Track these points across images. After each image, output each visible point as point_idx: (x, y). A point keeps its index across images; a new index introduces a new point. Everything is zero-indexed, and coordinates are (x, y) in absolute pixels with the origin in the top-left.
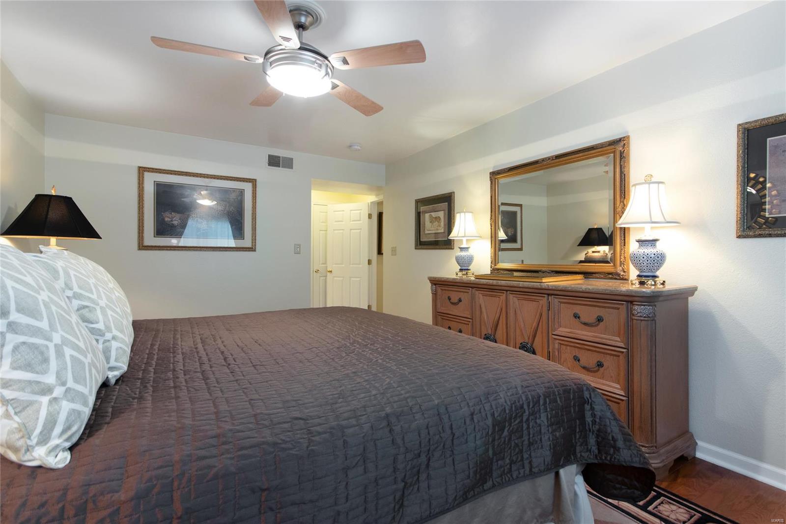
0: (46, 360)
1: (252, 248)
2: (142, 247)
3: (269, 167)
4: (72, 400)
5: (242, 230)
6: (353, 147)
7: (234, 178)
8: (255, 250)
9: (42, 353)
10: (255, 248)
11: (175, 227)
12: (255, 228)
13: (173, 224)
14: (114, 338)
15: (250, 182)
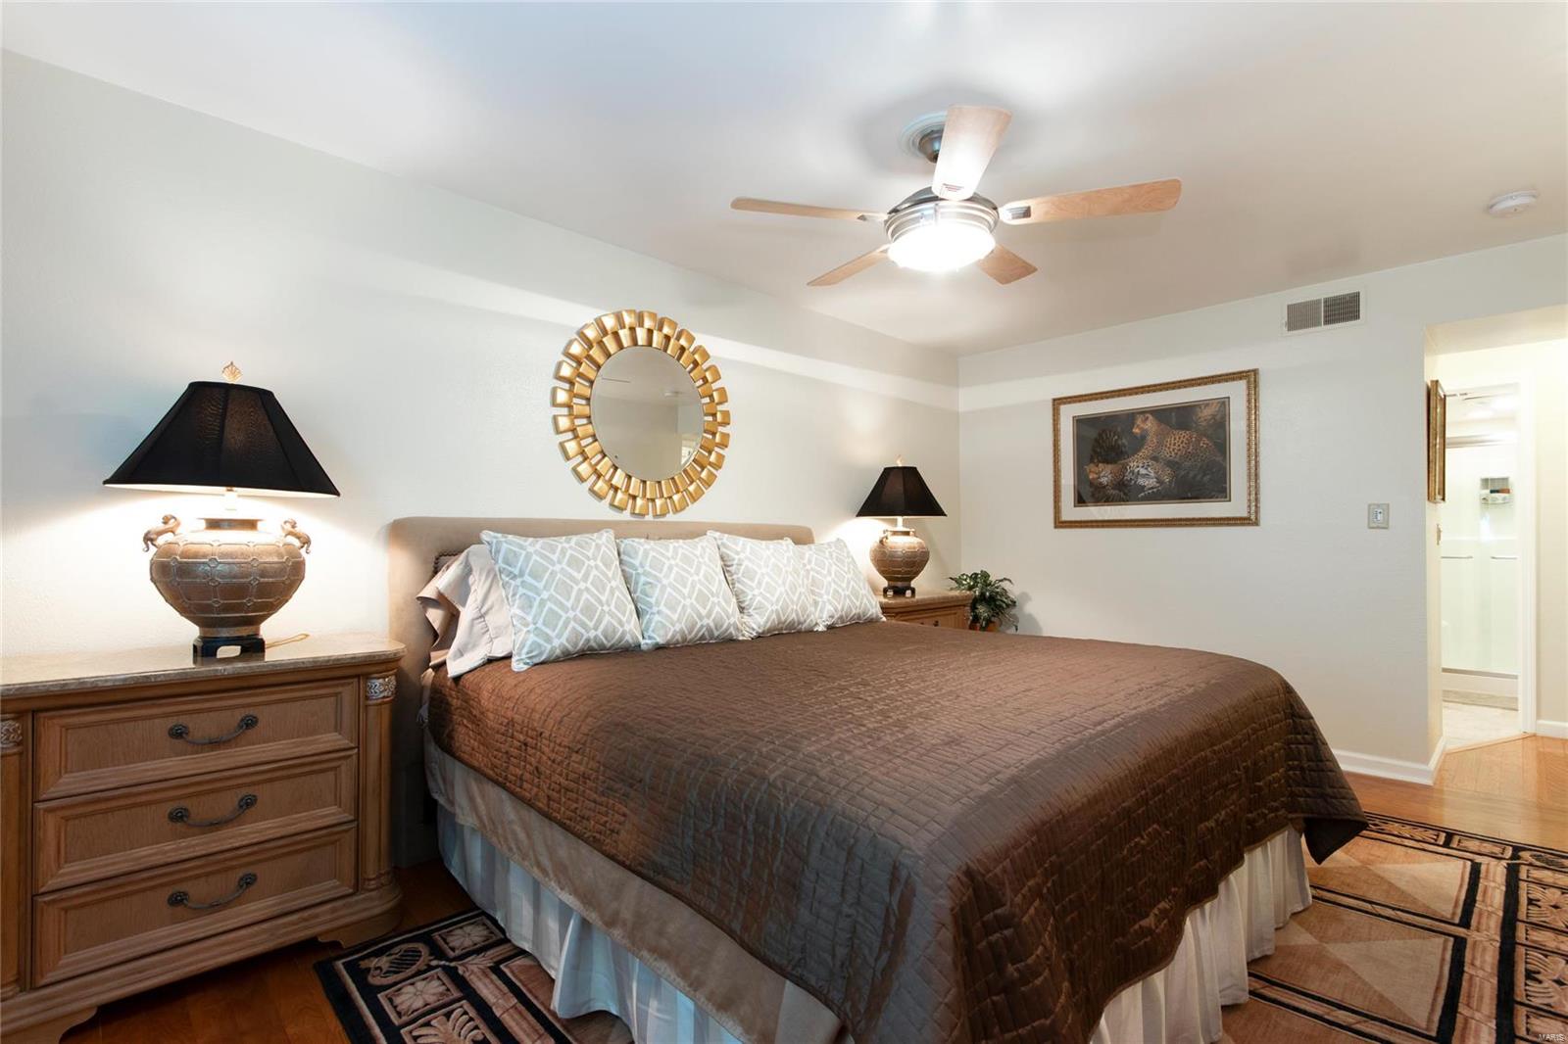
0: (531, 607)
1: (1249, 519)
2: (1060, 524)
3: (1291, 332)
4: (537, 635)
5: (1225, 483)
6: (1495, 208)
7: (1206, 378)
8: (1256, 523)
9: (531, 602)
10: (1256, 519)
11: (1104, 487)
12: (1256, 475)
13: (1101, 483)
14: (659, 612)
15: (1241, 379)
